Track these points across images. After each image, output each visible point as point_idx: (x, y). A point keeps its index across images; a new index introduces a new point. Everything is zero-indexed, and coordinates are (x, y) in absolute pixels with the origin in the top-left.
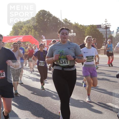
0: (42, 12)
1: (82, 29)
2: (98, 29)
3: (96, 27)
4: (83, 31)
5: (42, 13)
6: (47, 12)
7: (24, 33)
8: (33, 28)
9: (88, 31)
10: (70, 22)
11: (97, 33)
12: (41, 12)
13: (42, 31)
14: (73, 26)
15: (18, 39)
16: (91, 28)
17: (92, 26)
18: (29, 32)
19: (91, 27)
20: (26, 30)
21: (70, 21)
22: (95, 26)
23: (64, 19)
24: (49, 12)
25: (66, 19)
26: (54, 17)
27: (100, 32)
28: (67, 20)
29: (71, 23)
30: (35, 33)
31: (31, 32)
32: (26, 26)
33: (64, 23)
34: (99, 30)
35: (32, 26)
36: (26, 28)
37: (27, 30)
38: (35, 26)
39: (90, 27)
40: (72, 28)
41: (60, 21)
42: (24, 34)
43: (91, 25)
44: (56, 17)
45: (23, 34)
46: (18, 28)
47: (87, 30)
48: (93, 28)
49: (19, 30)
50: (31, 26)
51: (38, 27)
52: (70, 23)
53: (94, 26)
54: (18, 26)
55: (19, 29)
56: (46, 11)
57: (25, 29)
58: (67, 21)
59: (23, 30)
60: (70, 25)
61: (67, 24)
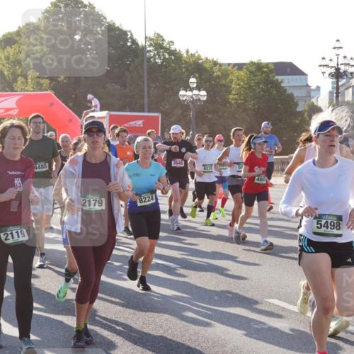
0: (66, 6)
1: (218, 77)
2: (280, 78)
3: (271, 71)
4: (224, 85)
6: (85, 6)
9: (242, 83)
10: (173, 48)
11: (274, 92)
12: (62, 5)
14: (186, 62)
16: (251, 72)
17: (258, 68)
18: (15, 80)
19: (253, 68)
21: (172, 42)
22: (267, 65)
23: (152, 37)
24: (90, 4)
25: (158, 34)
26: (110, 25)
27: (285, 91)
28: (163, 40)
29: (176, 50)
30: (38, 83)
31: (23, 80)
32: (3, 57)
33: (150, 51)
34: (282, 82)
36: (4, 66)
39: (247, 69)
40: (184, 70)
41: (134, 42)
43: (252, 63)
44: (117, 25)
47: (238, 80)
48: (258, 73)
50: (22, 56)
52: (173, 53)
53: (264, 67)
56: (81, 2)
58: (161, 42)
60: (173, 58)
61: (163, 55)
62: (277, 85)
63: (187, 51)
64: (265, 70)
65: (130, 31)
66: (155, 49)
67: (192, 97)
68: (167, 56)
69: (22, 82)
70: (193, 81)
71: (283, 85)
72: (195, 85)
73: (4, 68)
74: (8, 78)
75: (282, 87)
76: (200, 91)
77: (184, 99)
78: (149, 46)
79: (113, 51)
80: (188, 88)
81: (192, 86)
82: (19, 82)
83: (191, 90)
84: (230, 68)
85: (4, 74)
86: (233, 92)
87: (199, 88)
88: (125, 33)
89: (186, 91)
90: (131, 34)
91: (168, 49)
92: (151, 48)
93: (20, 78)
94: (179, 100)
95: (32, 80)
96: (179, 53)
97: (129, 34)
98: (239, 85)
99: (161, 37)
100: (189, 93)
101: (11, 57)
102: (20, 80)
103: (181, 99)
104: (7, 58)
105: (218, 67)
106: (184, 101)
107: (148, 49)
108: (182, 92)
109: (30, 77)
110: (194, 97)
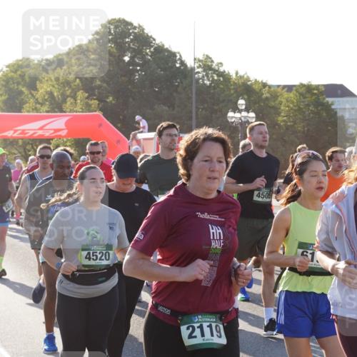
0: (116, 27)
1: (267, 98)
2: (330, 100)
3: (321, 93)
4: (273, 107)
5: (115, 32)
6: (135, 28)
7: (42, 104)
8: (78, 85)
9: (291, 106)
10: (221, 69)
11: (324, 114)
12: (112, 27)
13: (113, 100)
14: (235, 83)
15: (47, 127)
16: (301, 94)
17: (309, 89)
18: (64, 101)
19: (303, 90)
20: (51, 94)
21: (221, 63)
22: (317, 87)
23: (201, 58)
24: (140, 26)
25: (208, 57)
26: (159, 46)
27: (336, 113)
28: (212, 61)
29: (224, 72)
30: (87, 104)
31: (72, 100)
32: (53, 78)
33: (198, 73)
34: (332, 104)
35: (78, 80)
36: (53, 86)
37: (55, 94)
38: (86, 79)
39: (297, 91)
40: (232, 92)
41: (183, 63)
42: (45, 108)
43: (302, 85)
44: (166, 46)
45: (38, 106)
46: (18, 83)
47: (287, 101)
48: (308, 95)
49: (21, 93)
50: (72, 77)
51: (98, 83)
52: (221, 74)
53: (314, 89)
54: (20, 75)
55: (23, 86)
56: (131, 24)
57: (49, 89)
58: (210, 64)
59: (41, 91)
60: (221, 79)
61: (212, 77)
62: (327, 108)
63: (237, 73)
64: (315, 92)
65: (179, 53)
66: (204, 71)
67: (240, 119)
68: (216, 78)
69: (71, 103)
70: (241, 102)
71: (333, 107)
72: (244, 107)
73: (54, 89)
74: (57, 99)
75: (333, 110)
76: (248, 112)
77: (233, 120)
78: (198, 67)
79: (162, 72)
80: (236, 109)
81: (240, 107)
82: (68, 103)
83: (240, 111)
84: (279, 90)
85: (53, 95)
86: (282, 114)
87: (247, 110)
88: (174, 55)
89: (235, 113)
90: (180, 56)
91: (217, 71)
92: (200, 70)
93: (69, 99)
94: (228, 121)
95: (81, 101)
96: (228, 74)
97: (178, 55)
98: (288, 106)
99: (210, 58)
100: (238, 115)
101: (61, 78)
102: (70, 101)
103: (230, 120)
104: (57, 79)
105: (267, 88)
106: (232, 123)
107: (197, 70)
108: (230, 114)
109: (79, 98)
110: (243, 118)
